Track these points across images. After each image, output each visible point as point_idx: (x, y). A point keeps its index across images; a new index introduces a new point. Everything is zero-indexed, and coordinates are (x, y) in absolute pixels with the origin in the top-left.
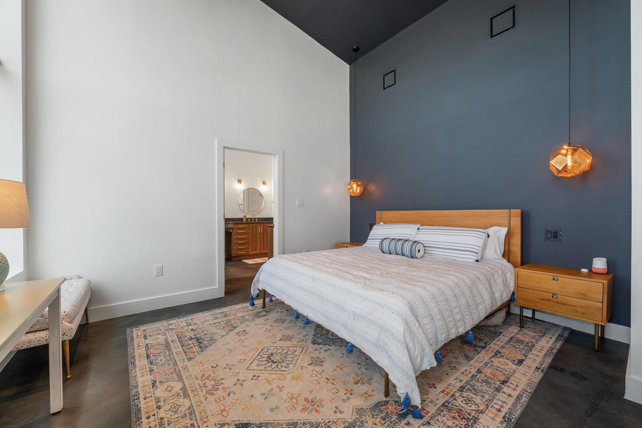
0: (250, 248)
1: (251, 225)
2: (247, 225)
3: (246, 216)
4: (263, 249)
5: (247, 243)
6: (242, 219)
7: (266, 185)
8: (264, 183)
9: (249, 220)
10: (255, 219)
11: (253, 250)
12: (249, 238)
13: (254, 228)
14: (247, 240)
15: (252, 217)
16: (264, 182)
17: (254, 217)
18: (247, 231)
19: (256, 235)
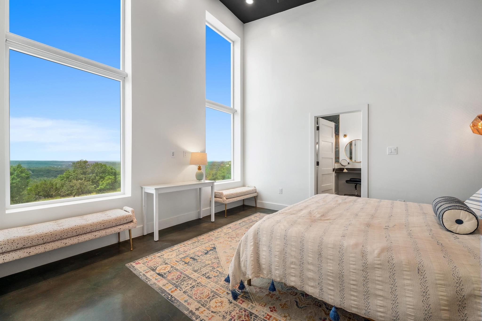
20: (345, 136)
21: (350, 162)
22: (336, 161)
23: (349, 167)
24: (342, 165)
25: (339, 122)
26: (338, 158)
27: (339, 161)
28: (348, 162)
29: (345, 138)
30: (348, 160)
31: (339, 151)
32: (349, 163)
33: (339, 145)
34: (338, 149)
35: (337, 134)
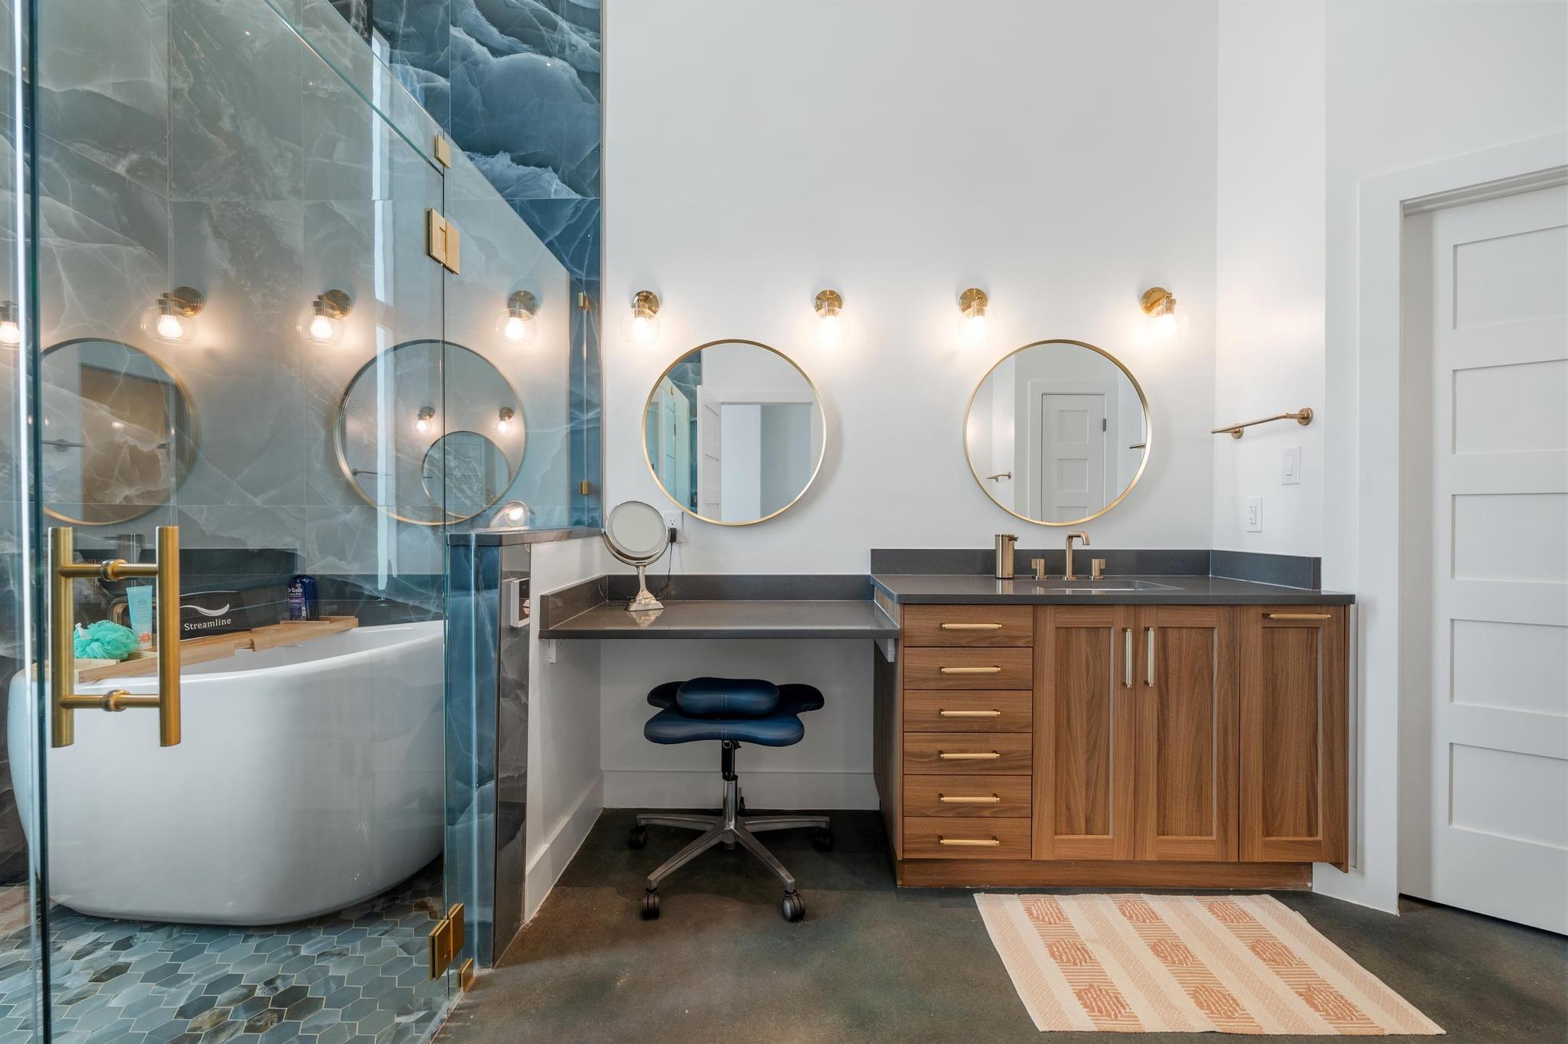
0: (1045, 808)
1: (1051, 620)
2: (1021, 621)
3: (1012, 539)
4: (1162, 831)
5: (1022, 766)
6: (982, 562)
7: (1171, 303)
8: (1155, 298)
9: (1039, 565)
10: (1082, 561)
11: (1065, 823)
12: (1032, 726)
13: (1081, 645)
14: (1019, 744)
15: (1058, 543)
16: (1154, 290)
17: (1078, 545)
18: (1018, 662)
19: (1096, 705)
20: (647, 300)
21: (686, 530)
22: (577, 515)
23: (679, 563)
24: (620, 555)
25: (597, 184)
26: (596, 491)
27: (602, 515)
28: (669, 525)
29: (641, 320)
30: (672, 512)
31: (597, 428)
32: (673, 536)
33: (596, 380)
34: (592, 414)
35: (587, 281)
